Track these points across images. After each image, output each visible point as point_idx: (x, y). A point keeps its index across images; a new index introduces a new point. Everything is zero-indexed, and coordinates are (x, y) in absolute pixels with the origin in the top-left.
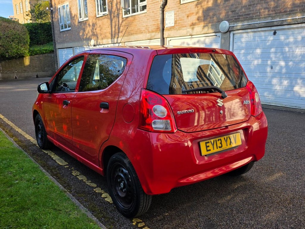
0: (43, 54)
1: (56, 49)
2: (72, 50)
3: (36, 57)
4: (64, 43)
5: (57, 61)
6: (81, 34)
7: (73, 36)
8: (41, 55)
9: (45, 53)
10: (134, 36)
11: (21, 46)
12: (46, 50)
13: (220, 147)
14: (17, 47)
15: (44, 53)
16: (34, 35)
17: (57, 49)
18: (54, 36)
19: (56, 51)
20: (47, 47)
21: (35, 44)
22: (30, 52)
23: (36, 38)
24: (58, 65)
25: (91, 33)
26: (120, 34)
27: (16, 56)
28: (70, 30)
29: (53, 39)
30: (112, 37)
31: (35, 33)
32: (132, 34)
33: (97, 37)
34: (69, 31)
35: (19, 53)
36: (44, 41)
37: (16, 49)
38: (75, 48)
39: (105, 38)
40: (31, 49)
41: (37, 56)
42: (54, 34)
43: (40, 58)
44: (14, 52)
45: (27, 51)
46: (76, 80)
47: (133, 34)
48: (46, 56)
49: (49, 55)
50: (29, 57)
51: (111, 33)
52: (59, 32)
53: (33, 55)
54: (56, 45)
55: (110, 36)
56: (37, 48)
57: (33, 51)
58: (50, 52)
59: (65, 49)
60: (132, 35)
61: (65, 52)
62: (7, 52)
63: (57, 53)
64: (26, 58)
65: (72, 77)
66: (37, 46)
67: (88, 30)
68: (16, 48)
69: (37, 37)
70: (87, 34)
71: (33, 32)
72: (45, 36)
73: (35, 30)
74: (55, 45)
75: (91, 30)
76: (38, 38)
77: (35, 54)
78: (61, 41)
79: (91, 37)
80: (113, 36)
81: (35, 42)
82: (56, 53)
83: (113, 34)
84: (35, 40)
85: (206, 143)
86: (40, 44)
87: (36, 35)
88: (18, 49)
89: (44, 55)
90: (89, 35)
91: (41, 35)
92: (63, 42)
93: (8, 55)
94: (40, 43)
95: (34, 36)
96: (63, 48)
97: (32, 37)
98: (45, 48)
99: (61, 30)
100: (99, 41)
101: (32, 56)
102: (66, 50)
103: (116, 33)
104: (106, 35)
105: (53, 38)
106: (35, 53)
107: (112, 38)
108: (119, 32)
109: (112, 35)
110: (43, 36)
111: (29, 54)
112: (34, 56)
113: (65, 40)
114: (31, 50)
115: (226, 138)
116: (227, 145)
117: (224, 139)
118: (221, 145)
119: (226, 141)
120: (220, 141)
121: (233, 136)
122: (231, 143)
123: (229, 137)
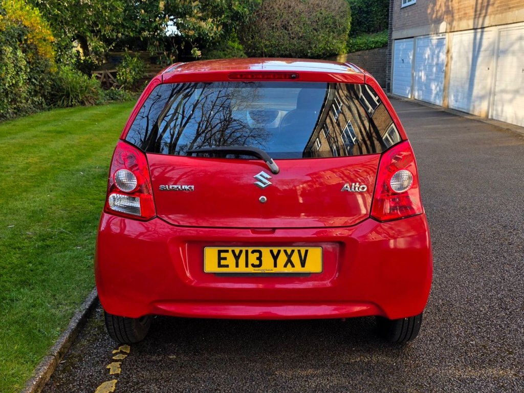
0: (370, 49)
1: (391, 41)
2: (412, 43)
3: (358, 55)
4: (404, 29)
5: (391, 63)
6: (429, 11)
7: (417, 15)
8: (367, 51)
9: (375, 48)
10: (514, 12)
11: (334, 38)
12: (377, 42)
13: (253, 265)
14: (327, 40)
15: (372, 48)
16: (364, 15)
17: (393, 41)
18: (392, 16)
19: (391, 44)
20: (380, 38)
21: (364, 32)
22: (349, 47)
23: (366, 21)
24: (390, 69)
25: (444, 8)
26: (490, 9)
27: (324, 54)
28: (415, 4)
29: (389, 21)
30: (475, 15)
31: (367, 13)
32: (510, 8)
33: (453, 16)
34: (412, 7)
35: (328, 48)
36: (380, 26)
37: (324, 42)
38: (418, 39)
39: (464, 17)
40: (351, 41)
41: (359, 53)
42: (392, 14)
43: (365, 57)
44: (320, 47)
45: (343, 46)
46: (411, 97)
47: (513, 7)
48: (374, 54)
49: (381, 51)
50: (346, 55)
51: (474, 6)
52: (399, 8)
53: (353, 52)
54: (393, 32)
55: (472, 14)
56: (361, 40)
57: (353, 45)
58: (383, 47)
59: (404, 40)
60: (511, 10)
61: (403, 45)
62: (310, 48)
63: (393, 47)
64: (340, 58)
65: (407, 92)
66: (367, 34)
67: (440, 3)
68: (325, 40)
69: (370, 19)
70: (437, 11)
71: (363, 11)
72: (383, 17)
73: (367, 7)
74: (391, 33)
75: (445, 3)
76: (370, 21)
77: (357, 50)
78: (400, 25)
79: (442, 17)
80: (478, 13)
81: (363, 29)
82: (391, 48)
83: (479, 9)
84: (365, 24)
85: (220, 252)
86: (373, 32)
87: (368, 16)
88: (328, 42)
89: (372, 51)
90: (441, 12)
91: (377, 15)
92: (403, 27)
93: (311, 52)
94: (372, 29)
95: (364, 17)
96: (401, 38)
97: (360, 20)
98: (376, 39)
99: (403, 6)
100: (455, 23)
101: (351, 52)
102: (405, 42)
103: (484, 7)
104: (467, 11)
105: (389, 19)
106: (357, 48)
107: (475, 18)
108: (488, 5)
109: (476, 11)
110: (379, 17)
111: (346, 50)
112: (354, 54)
113: (405, 24)
114: (351, 44)
115: (275, 250)
116: (275, 266)
117: (271, 252)
118: (257, 262)
119: (275, 258)
120: (257, 255)
121: (299, 251)
122: (289, 265)
123: (285, 251)
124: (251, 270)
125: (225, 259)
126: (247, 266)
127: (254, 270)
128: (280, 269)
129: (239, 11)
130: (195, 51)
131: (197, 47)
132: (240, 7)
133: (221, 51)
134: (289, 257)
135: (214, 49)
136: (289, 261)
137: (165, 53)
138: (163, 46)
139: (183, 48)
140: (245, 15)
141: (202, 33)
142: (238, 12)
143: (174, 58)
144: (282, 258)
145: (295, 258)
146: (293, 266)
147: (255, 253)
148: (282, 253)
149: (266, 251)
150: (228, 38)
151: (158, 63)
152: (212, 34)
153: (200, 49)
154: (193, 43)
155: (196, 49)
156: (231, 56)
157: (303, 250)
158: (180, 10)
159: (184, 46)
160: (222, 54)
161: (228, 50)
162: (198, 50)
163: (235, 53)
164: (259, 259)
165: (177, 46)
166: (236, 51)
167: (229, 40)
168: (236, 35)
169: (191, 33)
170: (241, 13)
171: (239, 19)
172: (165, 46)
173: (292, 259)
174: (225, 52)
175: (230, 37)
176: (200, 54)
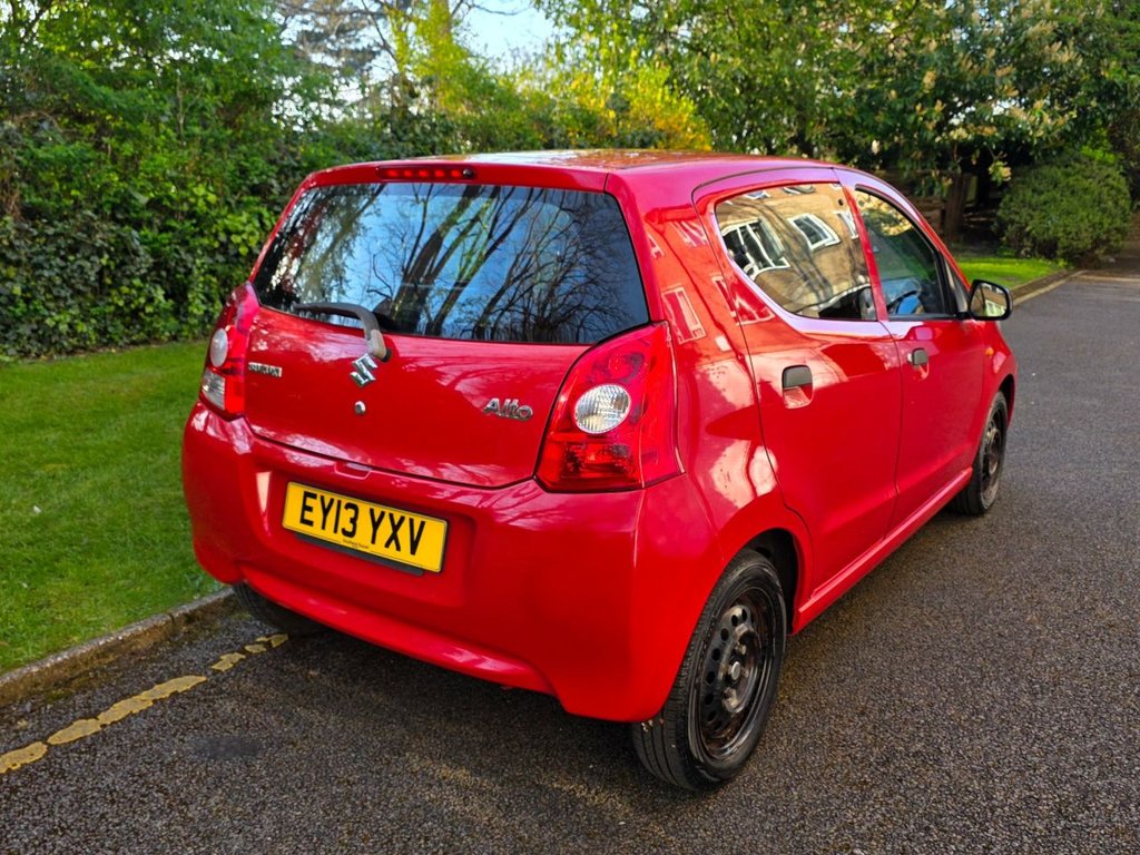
13: (345, 533)
85: (306, 495)
115: (378, 510)
116: (373, 541)
117: (372, 511)
118: (349, 528)
119: (376, 525)
120: (351, 513)
121: (411, 521)
122: (393, 544)
123: (391, 516)
124: (339, 539)
125: (310, 509)
126: (336, 531)
127: (345, 541)
128: (379, 549)
129: (1116, 80)
130: (996, 169)
131: (1003, 160)
132: (1119, 72)
133: (1059, 167)
134: (396, 528)
135: (1047, 163)
136: (394, 537)
137: (933, 174)
138: (933, 159)
139: (974, 163)
140: (1132, 88)
141: (1013, 131)
142: (1115, 84)
143: (950, 181)
144: (385, 529)
145: (404, 535)
146: (398, 548)
147: (350, 510)
148: (386, 520)
149: (364, 508)
150: (1084, 139)
151: (916, 193)
152: (1040, 133)
153: (1010, 163)
154: (996, 152)
155: (999, 163)
156: (1080, 177)
157: (418, 520)
158: (968, 87)
159: (977, 160)
160: (1059, 174)
161: (1077, 165)
162: (1005, 166)
163: (1093, 171)
164: (353, 521)
165: (961, 158)
166: (1095, 167)
167: (1085, 144)
168: (1104, 133)
169: (988, 131)
170: (1120, 85)
171: (1115, 99)
172: (938, 159)
173: (399, 533)
174: (1069, 169)
175: (1088, 138)
176: (1009, 174)
